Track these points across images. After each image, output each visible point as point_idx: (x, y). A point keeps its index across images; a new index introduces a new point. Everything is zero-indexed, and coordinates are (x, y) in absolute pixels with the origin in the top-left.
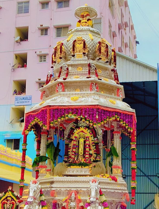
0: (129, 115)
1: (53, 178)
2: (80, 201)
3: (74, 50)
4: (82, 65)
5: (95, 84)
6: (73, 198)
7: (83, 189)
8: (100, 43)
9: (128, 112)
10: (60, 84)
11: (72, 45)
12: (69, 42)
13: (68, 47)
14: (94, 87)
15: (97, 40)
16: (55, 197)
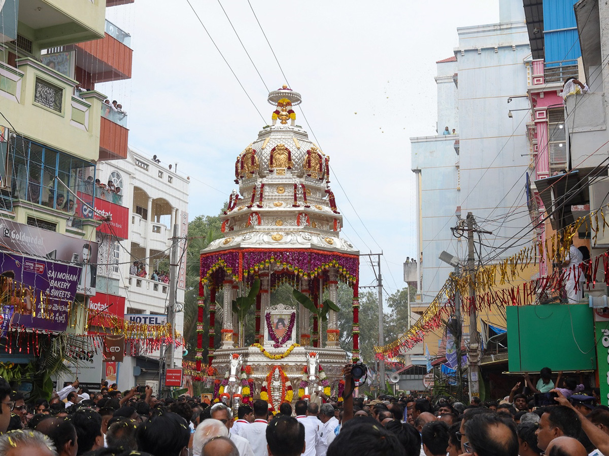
0: (351, 258)
1: (248, 349)
2: (286, 379)
3: (272, 163)
4: (285, 185)
5: (304, 215)
6: (277, 376)
7: (290, 364)
8: (309, 152)
9: (350, 254)
10: (254, 215)
11: (270, 155)
12: (265, 150)
13: (263, 158)
14: (303, 220)
15: (305, 147)
16: (251, 374)
